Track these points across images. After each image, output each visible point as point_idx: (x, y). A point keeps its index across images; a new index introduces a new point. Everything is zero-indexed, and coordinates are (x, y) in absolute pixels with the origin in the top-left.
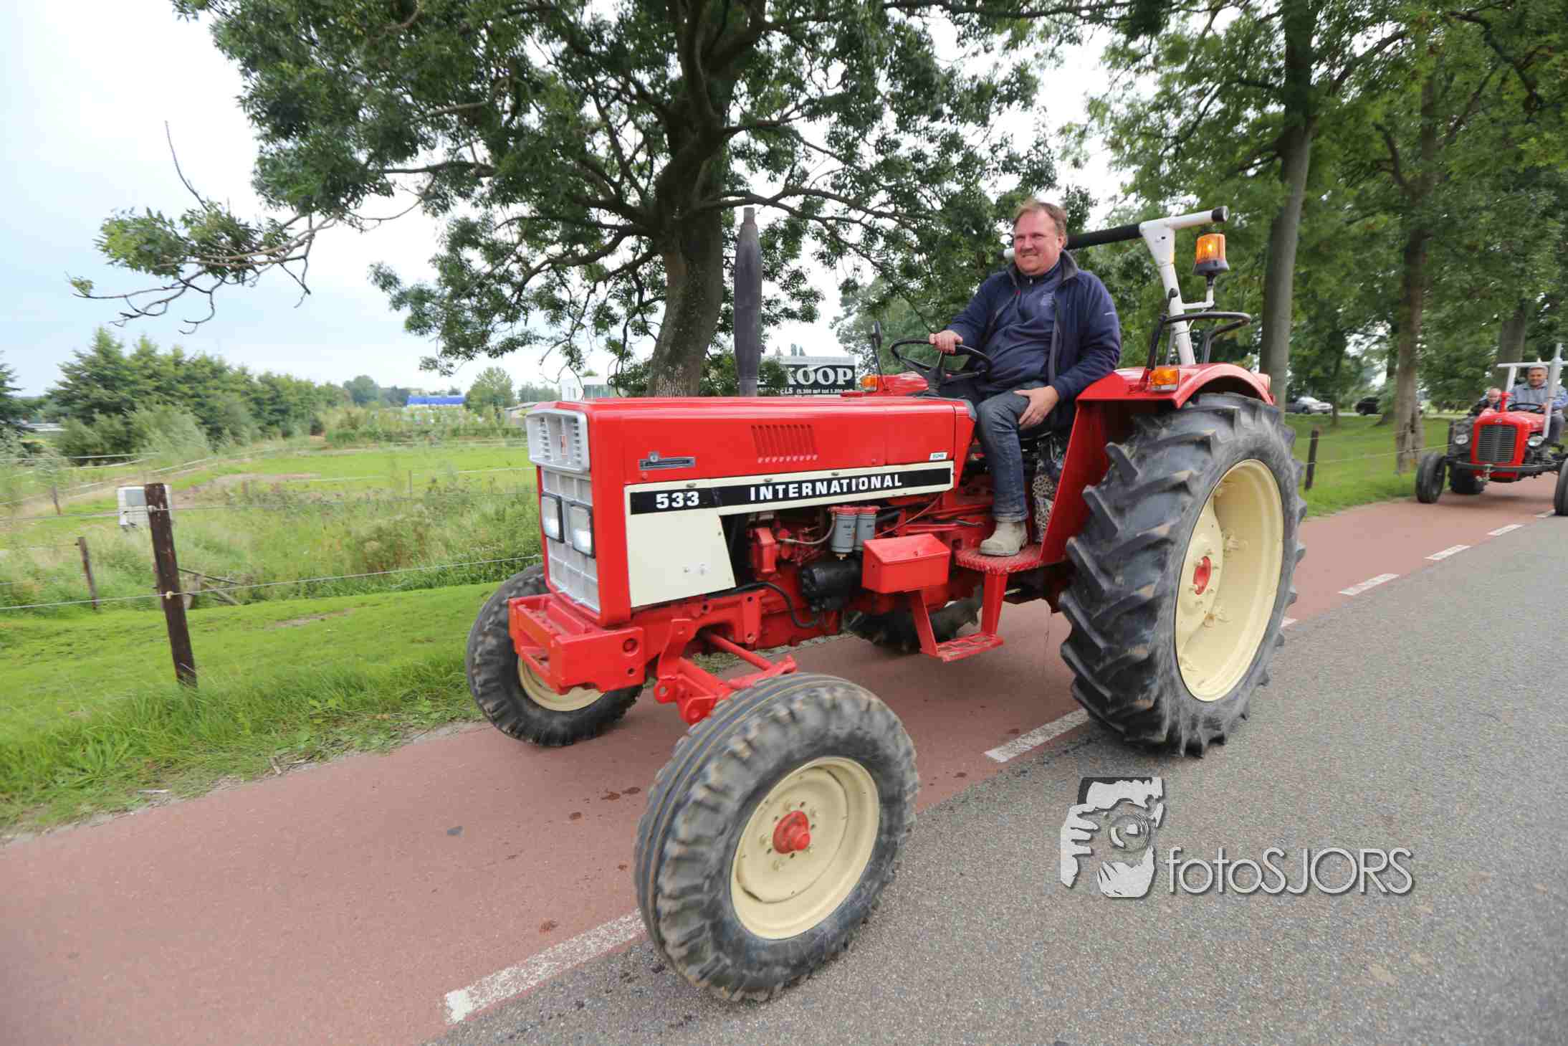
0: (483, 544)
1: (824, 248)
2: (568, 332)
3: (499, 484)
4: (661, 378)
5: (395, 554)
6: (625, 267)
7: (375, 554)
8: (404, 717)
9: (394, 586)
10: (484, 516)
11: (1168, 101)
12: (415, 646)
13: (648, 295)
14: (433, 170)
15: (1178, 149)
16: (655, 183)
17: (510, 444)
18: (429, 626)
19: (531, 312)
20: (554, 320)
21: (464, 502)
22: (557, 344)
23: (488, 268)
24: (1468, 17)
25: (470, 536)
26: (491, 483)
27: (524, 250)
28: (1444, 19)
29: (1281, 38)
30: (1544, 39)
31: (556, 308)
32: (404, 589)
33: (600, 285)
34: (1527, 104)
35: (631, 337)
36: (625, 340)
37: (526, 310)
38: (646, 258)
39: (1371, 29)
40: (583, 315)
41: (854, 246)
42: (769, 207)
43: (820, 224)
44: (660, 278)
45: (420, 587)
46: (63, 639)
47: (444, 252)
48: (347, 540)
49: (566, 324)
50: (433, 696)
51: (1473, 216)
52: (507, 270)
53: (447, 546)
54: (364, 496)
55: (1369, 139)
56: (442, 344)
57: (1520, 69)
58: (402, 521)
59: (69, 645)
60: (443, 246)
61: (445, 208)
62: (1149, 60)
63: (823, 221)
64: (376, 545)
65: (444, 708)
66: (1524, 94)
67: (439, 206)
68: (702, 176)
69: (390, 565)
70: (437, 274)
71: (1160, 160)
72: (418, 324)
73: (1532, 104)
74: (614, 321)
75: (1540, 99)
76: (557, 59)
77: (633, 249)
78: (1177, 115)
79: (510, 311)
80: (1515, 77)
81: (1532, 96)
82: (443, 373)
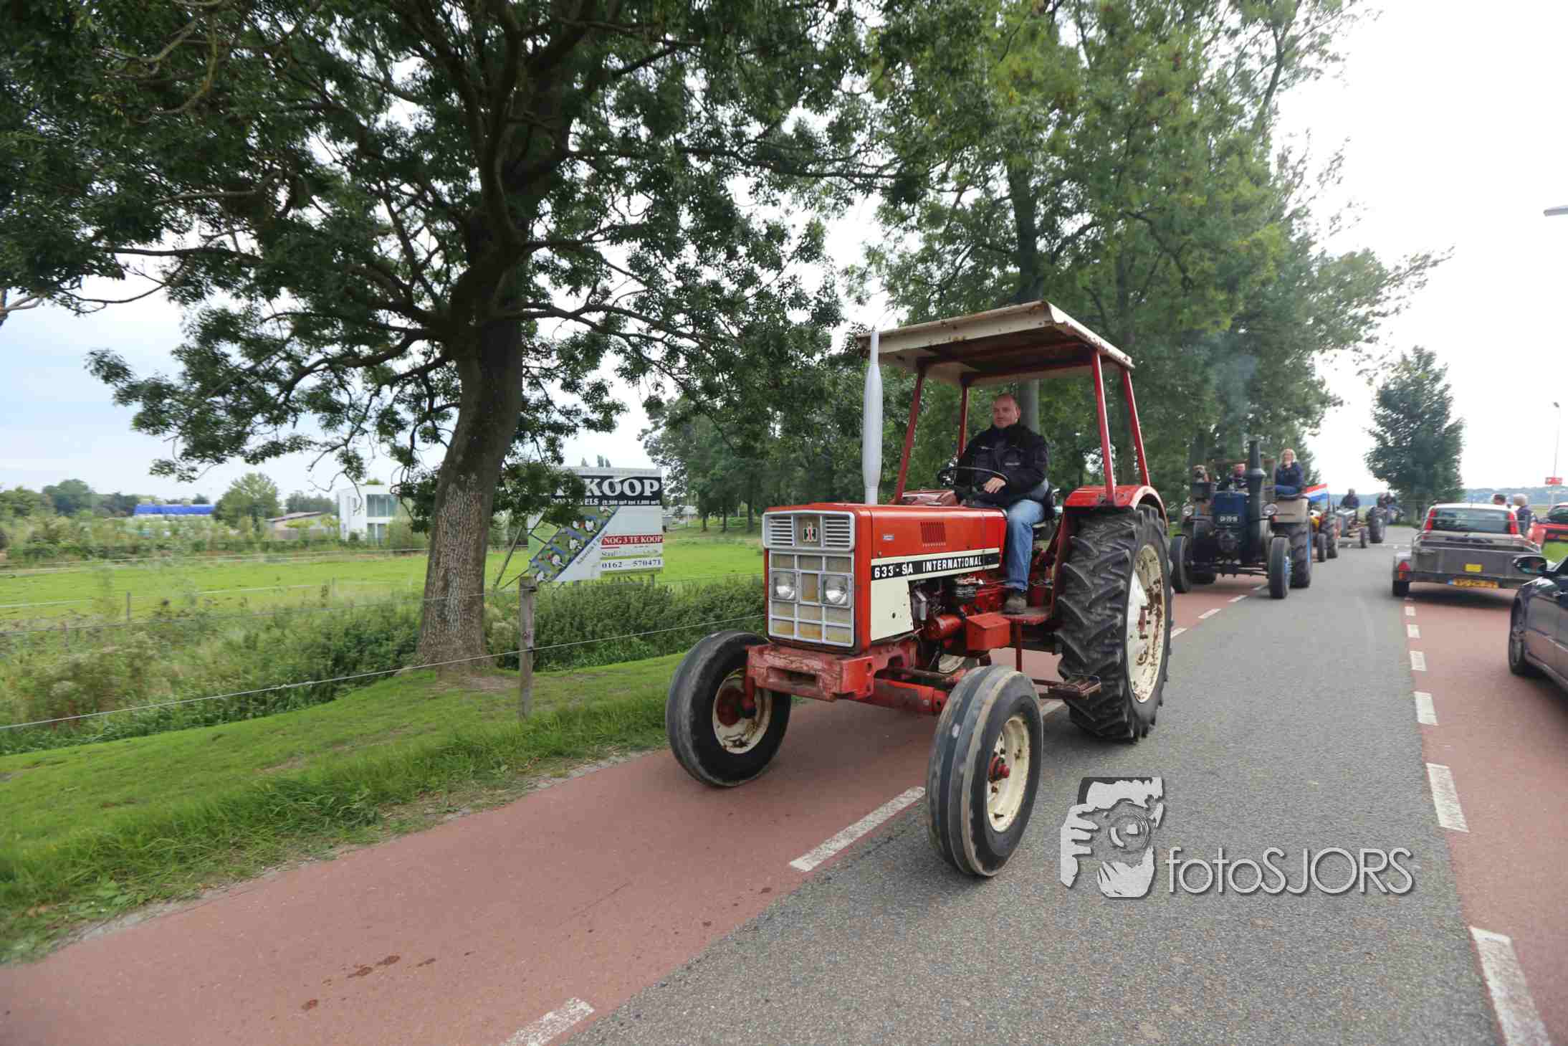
0: (224, 678)
1: (627, 364)
2: (346, 437)
3: (251, 606)
4: (451, 488)
5: (97, 696)
6: (414, 371)
7: (67, 697)
8: (72, 907)
9: (91, 737)
10: (230, 645)
11: (929, 255)
12: (107, 810)
13: (439, 402)
14: (182, 254)
15: (942, 294)
16: (450, 290)
17: (270, 560)
18: (134, 783)
19: (302, 416)
20: (330, 424)
21: (203, 626)
22: (334, 449)
23: (249, 364)
24: (1138, 216)
25: (206, 667)
26: (242, 605)
27: (296, 347)
28: (1121, 216)
29: (1012, 215)
30: (1187, 238)
31: (332, 412)
32: (106, 739)
33: (386, 389)
34: (1183, 283)
35: (419, 444)
36: (413, 447)
37: (296, 411)
38: (439, 363)
39: (1075, 217)
40: (364, 418)
41: (658, 364)
42: (571, 321)
43: (623, 341)
44: (454, 384)
45: (131, 735)
47: (195, 345)
48: (24, 682)
49: (345, 428)
50: (121, 874)
51: (1160, 363)
52: (273, 368)
53: (175, 682)
54: (58, 625)
55: (1083, 298)
56: (185, 446)
57: (1176, 258)
58: (110, 655)
60: (192, 337)
61: (198, 296)
62: (913, 221)
63: (626, 337)
64: (68, 685)
65: (137, 887)
66: (1180, 276)
67: (190, 294)
68: (500, 285)
69: (86, 709)
70: (182, 367)
71: (928, 303)
72: (151, 421)
73: (1187, 283)
74: (401, 426)
75: (1190, 281)
76: (344, 160)
77: (424, 354)
78: (939, 268)
79: (276, 412)
80: (1173, 263)
81: (1185, 278)
82: (182, 478)
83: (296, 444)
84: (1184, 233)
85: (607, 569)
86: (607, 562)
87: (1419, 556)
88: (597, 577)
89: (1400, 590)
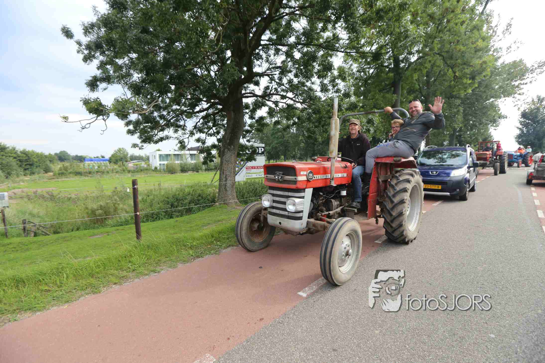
4: (226, 150)
7: (100, 215)
34: (454, 77)
46: (12, 246)
48: (87, 211)
53: (127, 212)
54: (88, 195)
55: (415, 84)
56: (140, 139)
57: (452, 68)
58: (109, 203)
59: (15, 248)
63: (274, 102)
66: (453, 75)
73: (455, 77)
75: (457, 77)
80: (450, 70)
81: (455, 75)
82: (140, 149)
83: (167, 138)
84: (456, 60)
85: (248, 177)
86: (248, 175)
87: (537, 171)
88: (245, 180)
89: (529, 182)
